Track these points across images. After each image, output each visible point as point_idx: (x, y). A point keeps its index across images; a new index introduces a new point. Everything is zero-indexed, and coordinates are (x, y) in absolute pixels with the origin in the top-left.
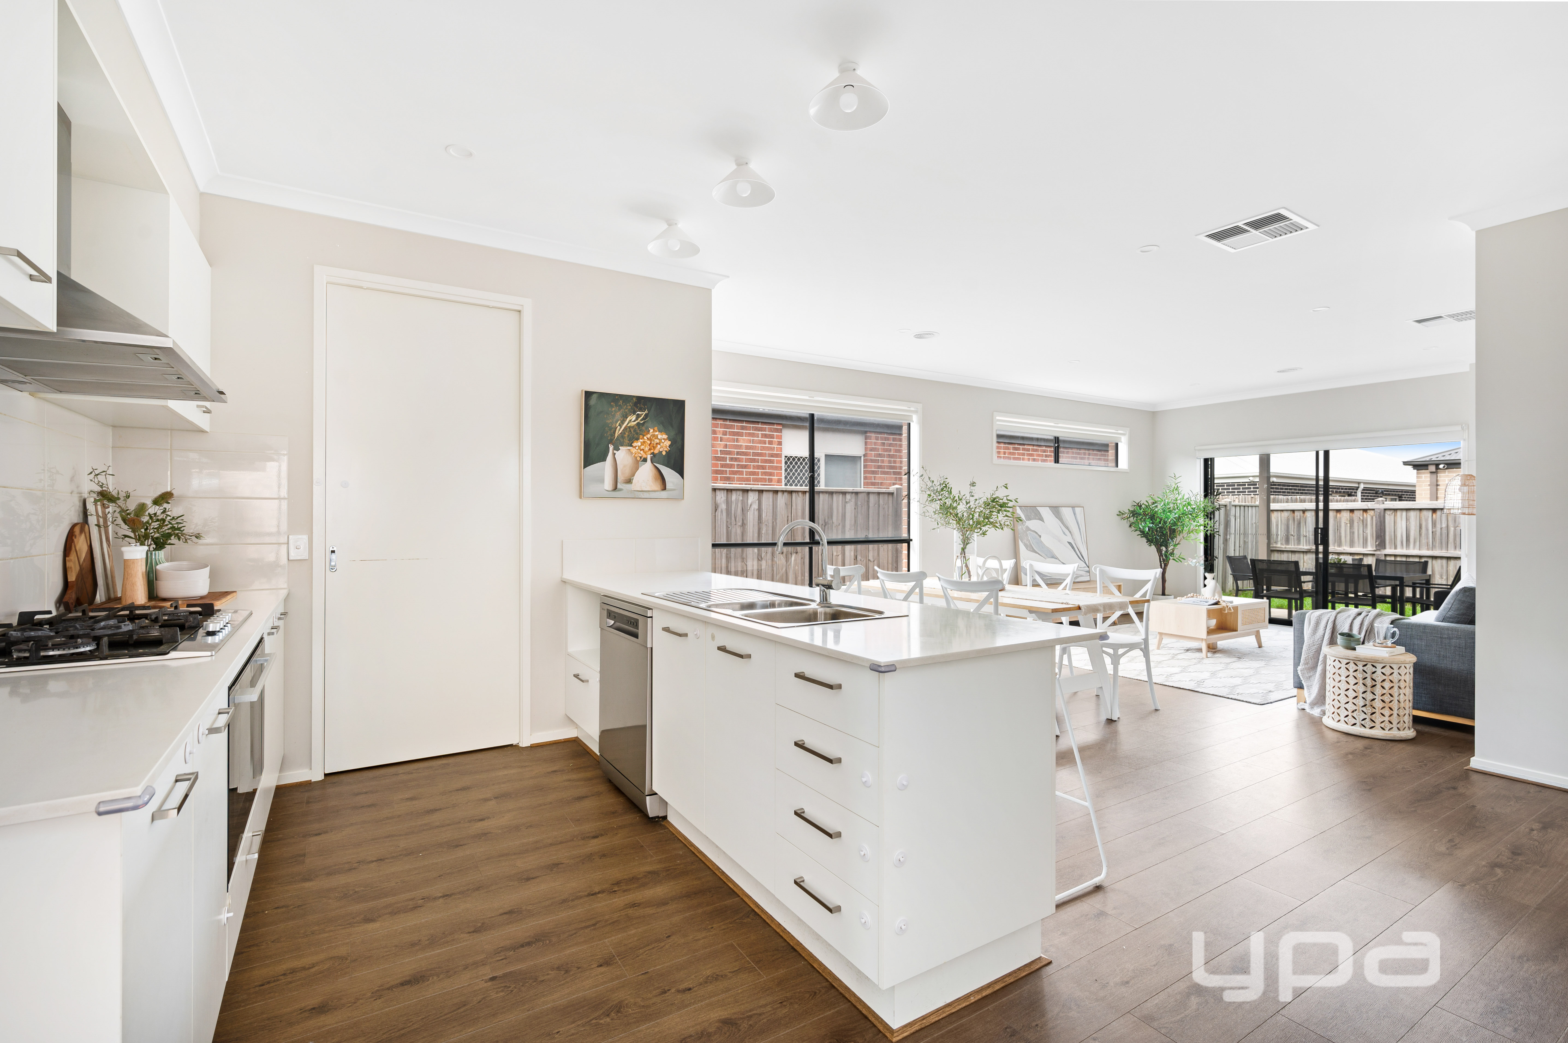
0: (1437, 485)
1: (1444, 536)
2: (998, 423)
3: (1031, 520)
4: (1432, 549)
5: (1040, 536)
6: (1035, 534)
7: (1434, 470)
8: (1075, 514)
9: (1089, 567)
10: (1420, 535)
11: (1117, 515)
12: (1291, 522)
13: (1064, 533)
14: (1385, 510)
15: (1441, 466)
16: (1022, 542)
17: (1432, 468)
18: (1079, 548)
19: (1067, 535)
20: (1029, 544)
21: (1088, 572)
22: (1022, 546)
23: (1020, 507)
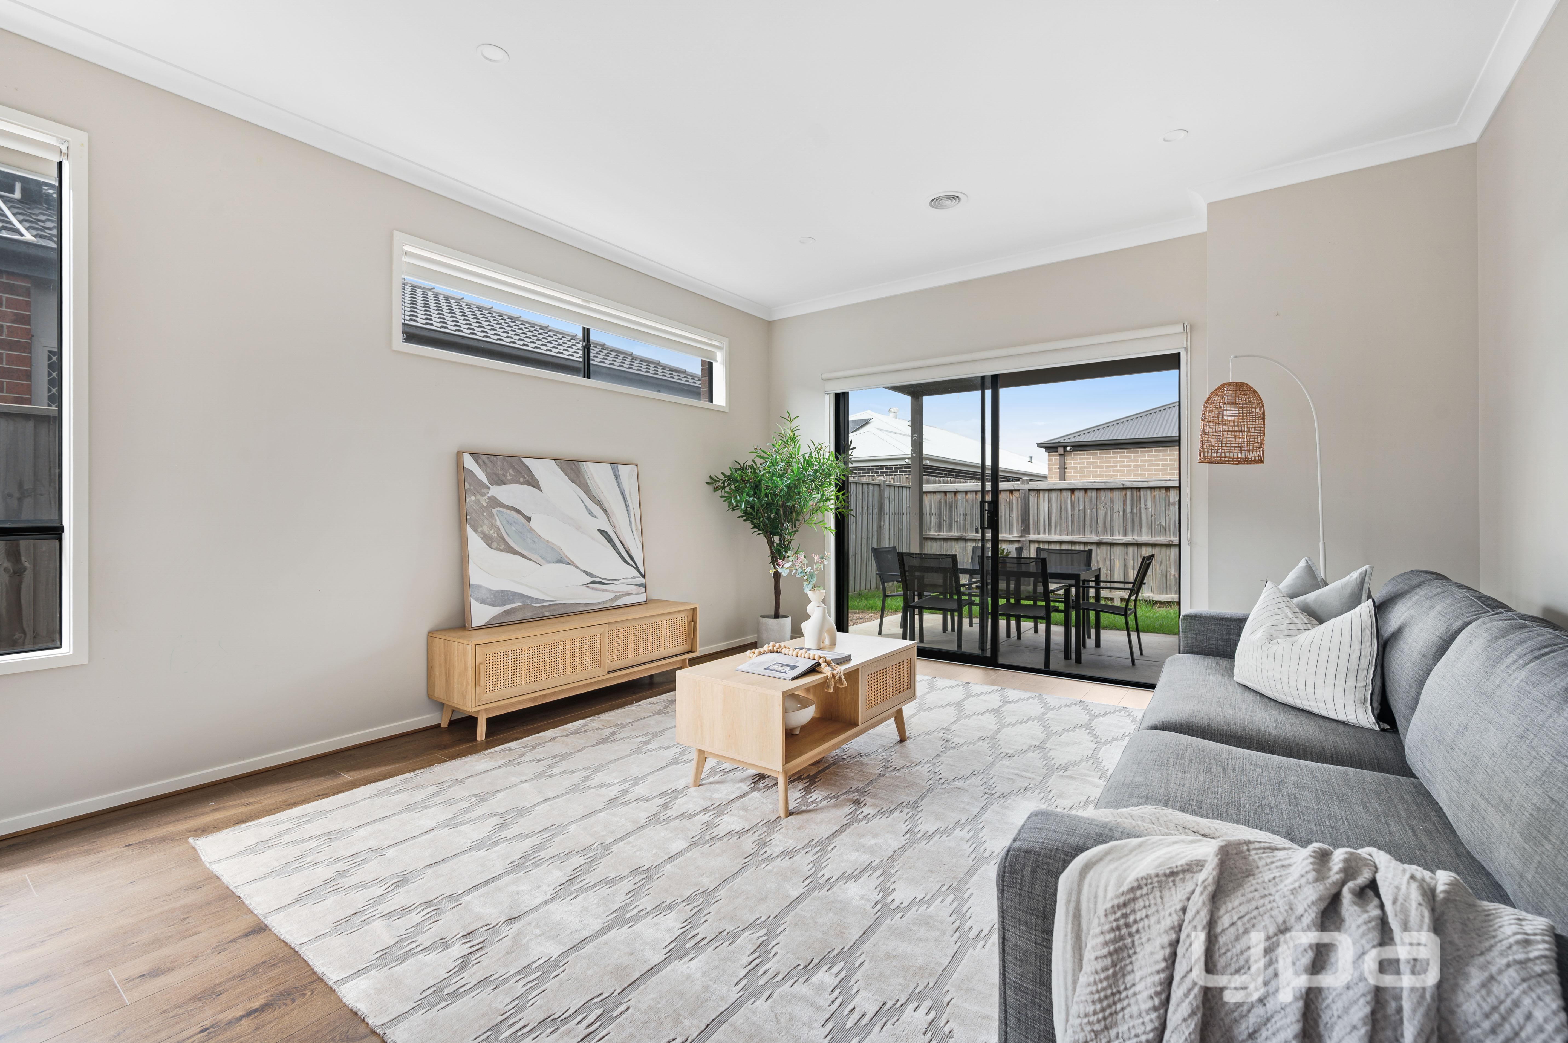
0: (1065, 468)
1: (1082, 519)
2: (408, 260)
3: (504, 484)
4: (1072, 533)
5: (529, 519)
6: (513, 513)
7: (1062, 453)
8: (617, 477)
9: (644, 577)
10: (1061, 518)
11: (707, 483)
12: (943, 505)
13: (591, 513)
14: (1029, 490)
15: (1068, 448)
16: (476, 531)
17: (1061, 450)
18: (623, 542)
19: (596, 518)
20: (496, 535)
21: (644, 585)
22: (474, 541)
23: (475, 455)
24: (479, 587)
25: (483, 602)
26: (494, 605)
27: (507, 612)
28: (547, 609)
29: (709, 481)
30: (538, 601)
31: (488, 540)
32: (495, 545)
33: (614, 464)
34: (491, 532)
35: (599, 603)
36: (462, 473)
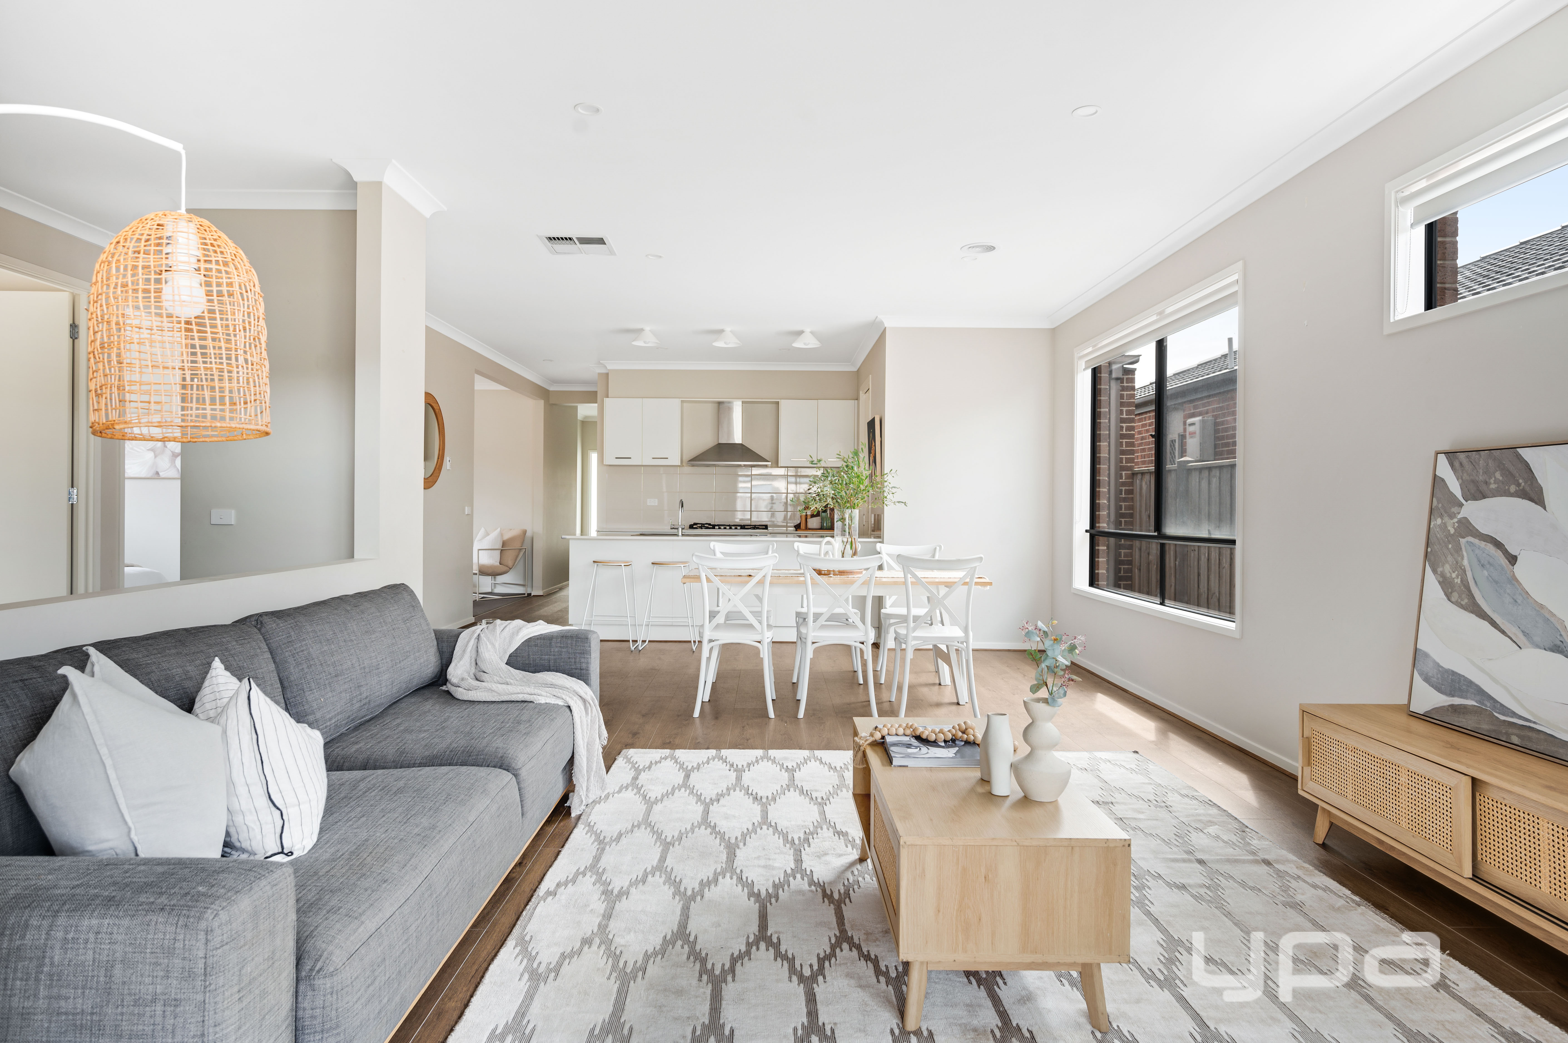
3: (1485, 497)
5: (1512, 560)
6: (1490, 548)
16: (1434, 571)
20: (1458, 581)
22: (1430, 584)
23: (1451, 455)
24: (1430, 660)
25: (1430, 681)
26: (1434, 689)
27: (1454, 709)
28: (1516, 731)
30: (1511, 713)
31: (1449, 590)
32: (1455, 597)
34: (1454, 575)
36: (1435, 483)
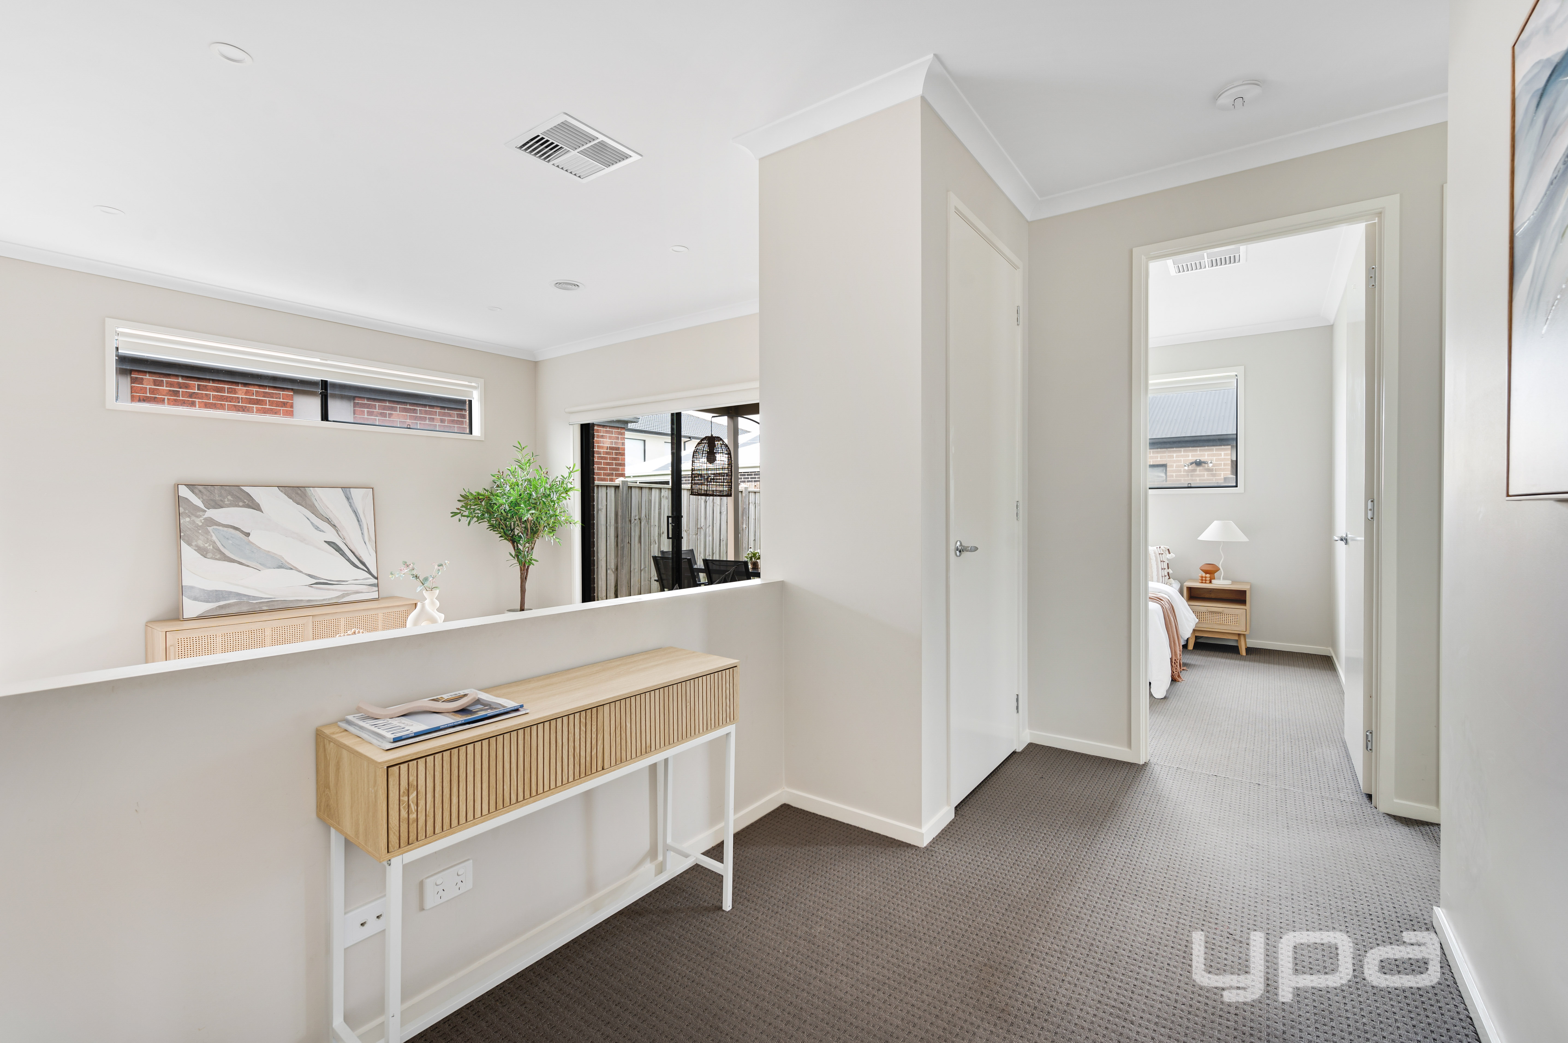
3: (222, 507)
5: (247, 534)
6: (231, 530)
8: (348, 499)
9: (377, 578)
11: (459, 501)
13: (317, 528)
16: (190, 544)
18: (354, 550)
19: (323, 532)
20: (211, 547)
21: (377, 585)
22: (187, 551)
23: (191, 487)
24: (192, 588)
25: (195, 599)
26: (207, 602)
27: (221, 607)
28: (265, 605)
29: (461, 499)
30: (255, 598)
31: (203, 552)
32: (210, 555)
33: (346, 489)
34: (206, 545)
35: (324, 600)
36: (179, 500)
